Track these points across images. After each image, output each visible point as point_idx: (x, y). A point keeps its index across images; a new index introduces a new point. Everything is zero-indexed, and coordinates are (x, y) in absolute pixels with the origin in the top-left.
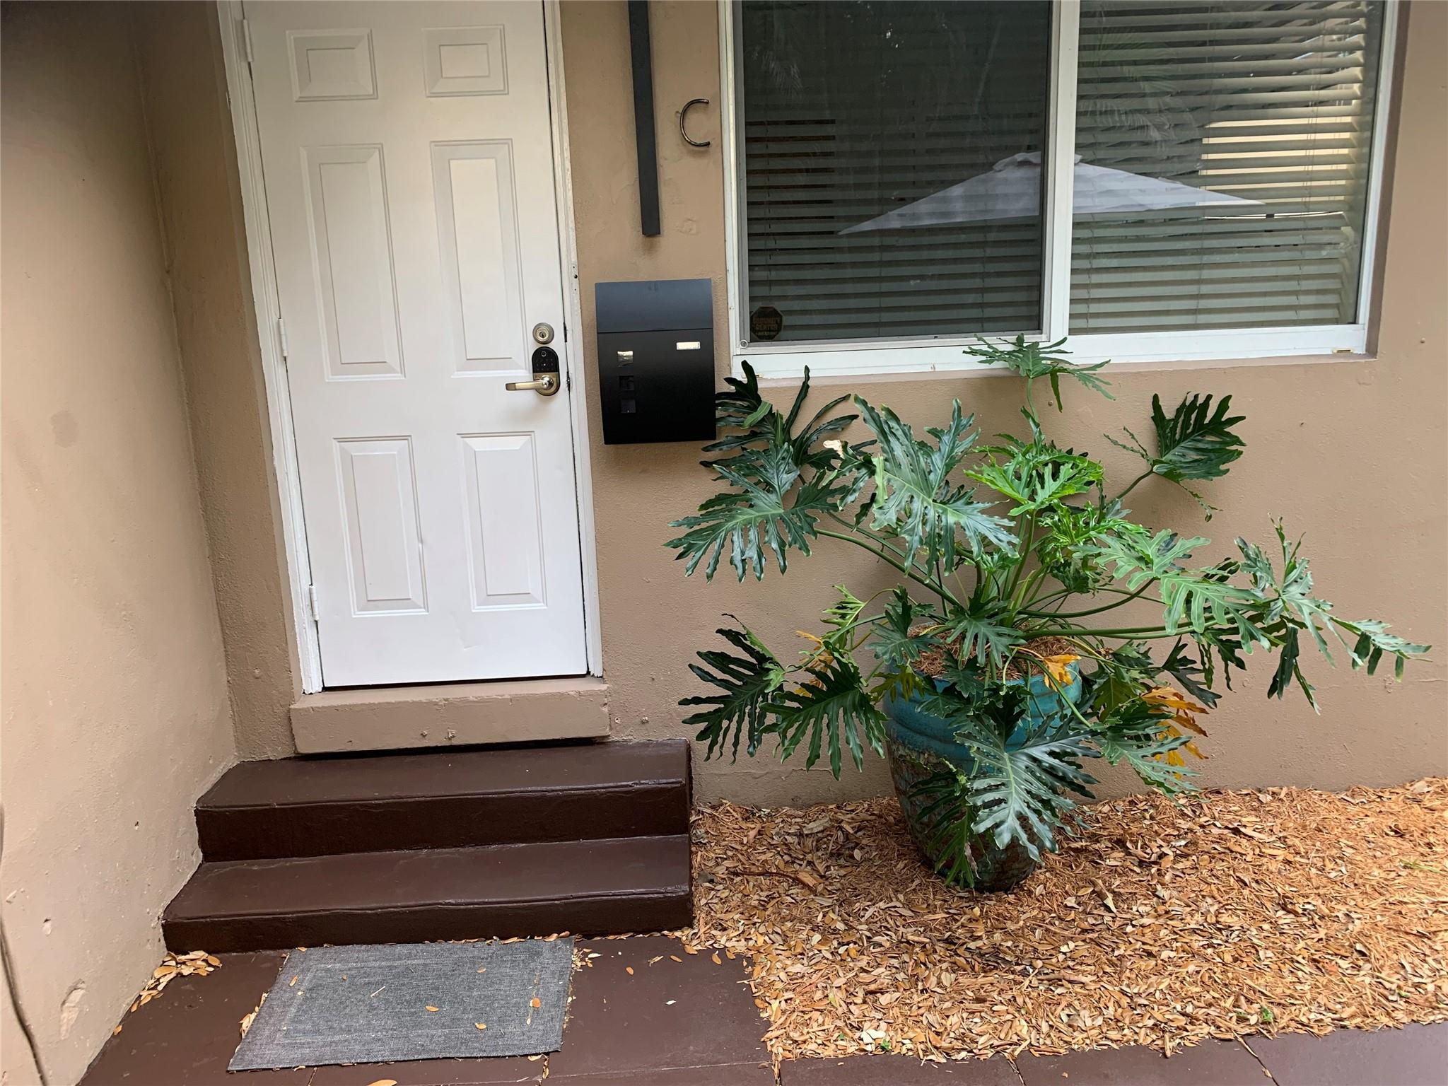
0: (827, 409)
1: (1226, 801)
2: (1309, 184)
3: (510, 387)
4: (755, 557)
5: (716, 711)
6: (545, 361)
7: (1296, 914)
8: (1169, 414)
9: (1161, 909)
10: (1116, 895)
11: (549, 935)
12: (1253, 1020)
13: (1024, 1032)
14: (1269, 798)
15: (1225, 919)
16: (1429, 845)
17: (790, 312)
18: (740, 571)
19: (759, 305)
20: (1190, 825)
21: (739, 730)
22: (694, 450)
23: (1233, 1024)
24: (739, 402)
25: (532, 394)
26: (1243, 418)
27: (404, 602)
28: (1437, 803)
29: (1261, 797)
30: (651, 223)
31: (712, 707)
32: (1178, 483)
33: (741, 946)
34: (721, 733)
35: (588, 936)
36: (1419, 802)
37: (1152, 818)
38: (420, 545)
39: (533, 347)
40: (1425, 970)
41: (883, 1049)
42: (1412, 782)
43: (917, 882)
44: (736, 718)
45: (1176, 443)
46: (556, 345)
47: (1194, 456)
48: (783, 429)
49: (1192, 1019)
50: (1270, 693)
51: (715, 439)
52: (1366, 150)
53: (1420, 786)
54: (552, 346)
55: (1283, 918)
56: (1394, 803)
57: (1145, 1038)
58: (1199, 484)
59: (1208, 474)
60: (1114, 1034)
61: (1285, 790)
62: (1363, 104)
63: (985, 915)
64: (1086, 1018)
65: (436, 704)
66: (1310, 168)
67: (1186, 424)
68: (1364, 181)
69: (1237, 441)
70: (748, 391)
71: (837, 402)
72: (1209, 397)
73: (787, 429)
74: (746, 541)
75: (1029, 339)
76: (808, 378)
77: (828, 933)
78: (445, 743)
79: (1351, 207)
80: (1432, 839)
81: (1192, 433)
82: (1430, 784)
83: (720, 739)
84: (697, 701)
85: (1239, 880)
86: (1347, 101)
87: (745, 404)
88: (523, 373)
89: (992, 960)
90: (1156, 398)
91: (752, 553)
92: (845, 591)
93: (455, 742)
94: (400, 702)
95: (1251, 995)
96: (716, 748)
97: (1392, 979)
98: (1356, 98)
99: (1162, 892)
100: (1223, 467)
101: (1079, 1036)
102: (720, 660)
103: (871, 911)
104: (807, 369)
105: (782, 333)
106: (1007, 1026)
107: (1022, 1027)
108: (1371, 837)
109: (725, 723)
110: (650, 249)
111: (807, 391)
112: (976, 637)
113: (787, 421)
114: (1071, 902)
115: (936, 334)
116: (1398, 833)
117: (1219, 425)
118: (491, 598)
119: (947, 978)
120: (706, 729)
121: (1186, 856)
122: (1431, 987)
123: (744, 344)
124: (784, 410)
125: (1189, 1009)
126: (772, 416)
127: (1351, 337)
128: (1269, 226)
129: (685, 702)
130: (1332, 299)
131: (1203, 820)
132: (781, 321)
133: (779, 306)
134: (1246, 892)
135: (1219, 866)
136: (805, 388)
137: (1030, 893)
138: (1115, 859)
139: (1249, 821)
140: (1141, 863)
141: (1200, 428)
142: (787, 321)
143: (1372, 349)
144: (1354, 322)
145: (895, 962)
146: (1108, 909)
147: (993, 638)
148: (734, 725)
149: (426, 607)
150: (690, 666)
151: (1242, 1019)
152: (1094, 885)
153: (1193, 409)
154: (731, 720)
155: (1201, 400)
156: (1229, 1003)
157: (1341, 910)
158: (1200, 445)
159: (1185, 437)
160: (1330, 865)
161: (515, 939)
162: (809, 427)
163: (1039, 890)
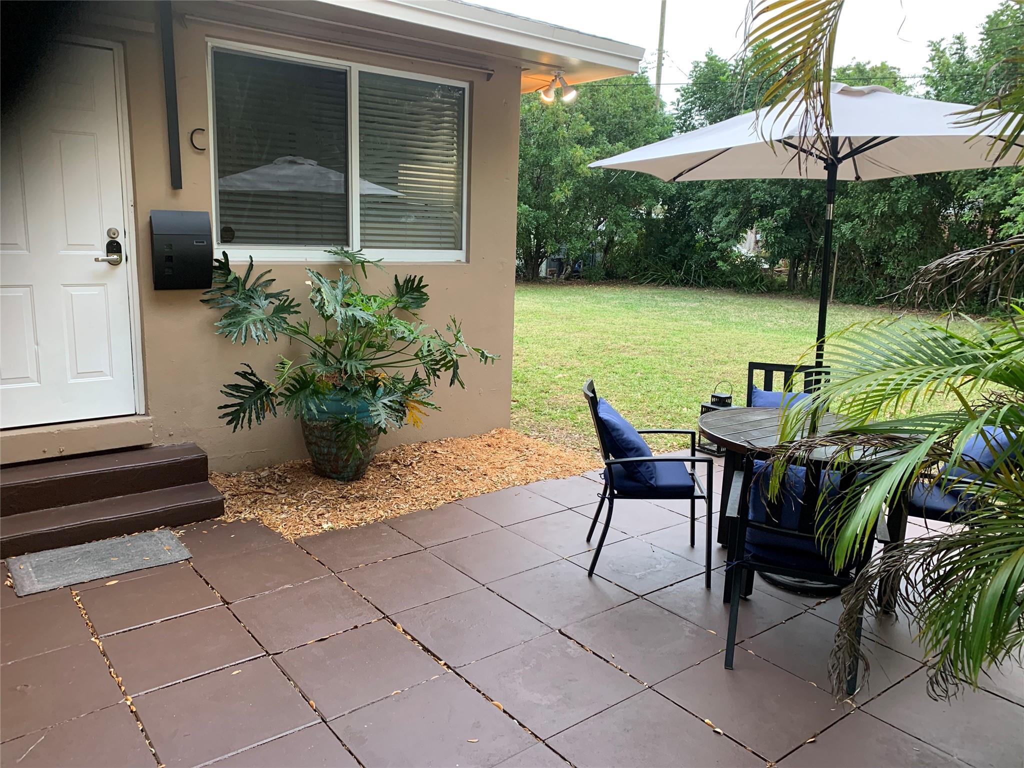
0: (262, 275)
1: (429, 445)
2: (441, 193)
3: (97, 260)
4: (262, 335)
5: (236, 410)
6: (113, 247)
7: (462, 470)
8: (401, 283)
9: (417, 477)
10: (400, 475)
11: (154, 529)
12: (457, 496)
13: (382, 514)
14: (444, 442)
15: (439, 475)
16: (499, 447)
17: (239, 230)
18: (257, 341)
19: (224, 225)
20: (418, 453)
21: (250, 416)
22: (200, 294)
23: (450, 498)
24: (219, 271)
25: (106, 264)
26: (428, 285)
27: (26, 379)
28: (499, 436)
29: (441, 442)
30: (176, 182)
31: (233, 409)
32: (408, 310)
33: (252, 516)
34: (241, 419)
35: (175, 527)
36: (494, 437)
37: (403, 454)
38: (36, 347)
39: (108, 240)
40: (504, 476)
41: (332, 528)
42: (490, 431)
43: (320, 483)
44: (248, 411)
45: (404, 295)
46: (120, 239)
47: (411, 300)
48: (242, 285)
49: (437, 500)
50: (451, 385)
51: (210, 288)
52: (460, 182)
53: (493, 432)
54: (117, 240)
55: (459, 472)
56: (485, 438)
57: (423, 507)
58: (416, 311)
59: (419, 306)
60: (414, 508)
61: (449, 439)
62: (458, 165)
63: (354, 487)
64: (403, 506)
65: (53, 433)
66: (442, 187)
67: (407, 288)
68: (461, 194)
69: (426, 294)
70: (225, 266)
71: (266, 273)
72: (415, 276)
73: (244, 285)
74: (257, 329)
75: (346, 249)
76: (252, 261)
77: (290, 505)
78: (58, 455)
79: (457, 205)
80: (499, 446)
81: (409, 291)
82: (496, 431)
83: (240, 422)
84: (226, 406)
85: (441, 464)
86: (452, 162)
87: (222, 272)
88: (102, 253)
89: (362, 498)
90: (396, 275)
91: (260, 333)
92: (282, 357)
93: (64, 454)
94: (30, 434)
95: (454, 490)
96: (239, 426)
97: (495, 479)
98: (455, 162)
99: (415, 472)
100: (423, 304)
101: (402, 511)
102: (236, 387)
103: (305, 495)
104: (251, 257)
105: (234, 240)
106: (376, 514)
107: (381, 512)
108: (480, 448)
109: (242, 415)
110: (175, 196)
111: (252, 267)
112: (351, 366)
113: (244, 281)
114: (384, 480)
115: (306, 245)
116: (489, 446)
117: (419, 288)
118: (80, 374)
119: (348, 506)
120: (232, 419)
121: (420, 462)
122: (507, 480)
123: (218, 243)
124: (241, 274)
125: (436, 497)
126: (236, 279)
127: (460, 255)
128: (426, 208)
129: (220, 408)
130: (452, 240)
131: (422, 451)
132: (234, 234)
133: (233, 227)
134: (444, 467)
135: (433, 463)
136: (251, 266)
137: (368, 479)
138: (395, 466)
139: (439, 450)
140: (405, 466)
141: (413, 290)
142: (237, 234)
143: (468, 261)
144: (461, 249)
145: (325, 506)
146: (398, 479)
147: (358, 366)
148: (247, 415)
149: (39, 381)
150: (221, 391)
151: (453, 497)
152: (390, 473)
153: (409, 281)
154: (245, 413)
155: (412, 278)
156: (448, 493)
157: (476, 467)
158: (412, 296)
159: (407, 293)
160: (469, 457)
161: (137, 533)
162: (255, 283)
163: (371, 477)
